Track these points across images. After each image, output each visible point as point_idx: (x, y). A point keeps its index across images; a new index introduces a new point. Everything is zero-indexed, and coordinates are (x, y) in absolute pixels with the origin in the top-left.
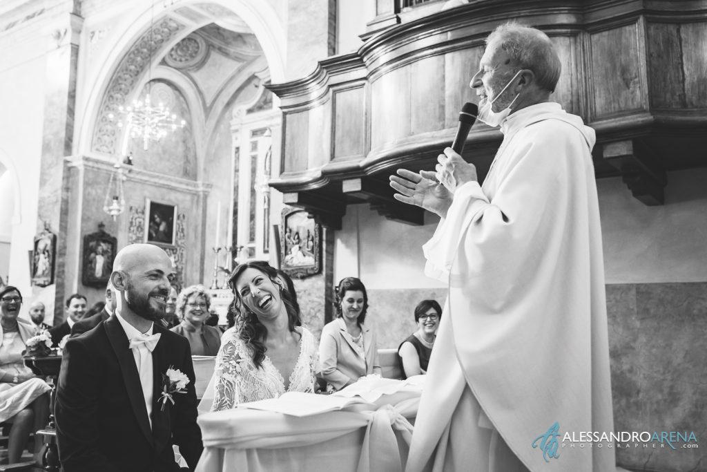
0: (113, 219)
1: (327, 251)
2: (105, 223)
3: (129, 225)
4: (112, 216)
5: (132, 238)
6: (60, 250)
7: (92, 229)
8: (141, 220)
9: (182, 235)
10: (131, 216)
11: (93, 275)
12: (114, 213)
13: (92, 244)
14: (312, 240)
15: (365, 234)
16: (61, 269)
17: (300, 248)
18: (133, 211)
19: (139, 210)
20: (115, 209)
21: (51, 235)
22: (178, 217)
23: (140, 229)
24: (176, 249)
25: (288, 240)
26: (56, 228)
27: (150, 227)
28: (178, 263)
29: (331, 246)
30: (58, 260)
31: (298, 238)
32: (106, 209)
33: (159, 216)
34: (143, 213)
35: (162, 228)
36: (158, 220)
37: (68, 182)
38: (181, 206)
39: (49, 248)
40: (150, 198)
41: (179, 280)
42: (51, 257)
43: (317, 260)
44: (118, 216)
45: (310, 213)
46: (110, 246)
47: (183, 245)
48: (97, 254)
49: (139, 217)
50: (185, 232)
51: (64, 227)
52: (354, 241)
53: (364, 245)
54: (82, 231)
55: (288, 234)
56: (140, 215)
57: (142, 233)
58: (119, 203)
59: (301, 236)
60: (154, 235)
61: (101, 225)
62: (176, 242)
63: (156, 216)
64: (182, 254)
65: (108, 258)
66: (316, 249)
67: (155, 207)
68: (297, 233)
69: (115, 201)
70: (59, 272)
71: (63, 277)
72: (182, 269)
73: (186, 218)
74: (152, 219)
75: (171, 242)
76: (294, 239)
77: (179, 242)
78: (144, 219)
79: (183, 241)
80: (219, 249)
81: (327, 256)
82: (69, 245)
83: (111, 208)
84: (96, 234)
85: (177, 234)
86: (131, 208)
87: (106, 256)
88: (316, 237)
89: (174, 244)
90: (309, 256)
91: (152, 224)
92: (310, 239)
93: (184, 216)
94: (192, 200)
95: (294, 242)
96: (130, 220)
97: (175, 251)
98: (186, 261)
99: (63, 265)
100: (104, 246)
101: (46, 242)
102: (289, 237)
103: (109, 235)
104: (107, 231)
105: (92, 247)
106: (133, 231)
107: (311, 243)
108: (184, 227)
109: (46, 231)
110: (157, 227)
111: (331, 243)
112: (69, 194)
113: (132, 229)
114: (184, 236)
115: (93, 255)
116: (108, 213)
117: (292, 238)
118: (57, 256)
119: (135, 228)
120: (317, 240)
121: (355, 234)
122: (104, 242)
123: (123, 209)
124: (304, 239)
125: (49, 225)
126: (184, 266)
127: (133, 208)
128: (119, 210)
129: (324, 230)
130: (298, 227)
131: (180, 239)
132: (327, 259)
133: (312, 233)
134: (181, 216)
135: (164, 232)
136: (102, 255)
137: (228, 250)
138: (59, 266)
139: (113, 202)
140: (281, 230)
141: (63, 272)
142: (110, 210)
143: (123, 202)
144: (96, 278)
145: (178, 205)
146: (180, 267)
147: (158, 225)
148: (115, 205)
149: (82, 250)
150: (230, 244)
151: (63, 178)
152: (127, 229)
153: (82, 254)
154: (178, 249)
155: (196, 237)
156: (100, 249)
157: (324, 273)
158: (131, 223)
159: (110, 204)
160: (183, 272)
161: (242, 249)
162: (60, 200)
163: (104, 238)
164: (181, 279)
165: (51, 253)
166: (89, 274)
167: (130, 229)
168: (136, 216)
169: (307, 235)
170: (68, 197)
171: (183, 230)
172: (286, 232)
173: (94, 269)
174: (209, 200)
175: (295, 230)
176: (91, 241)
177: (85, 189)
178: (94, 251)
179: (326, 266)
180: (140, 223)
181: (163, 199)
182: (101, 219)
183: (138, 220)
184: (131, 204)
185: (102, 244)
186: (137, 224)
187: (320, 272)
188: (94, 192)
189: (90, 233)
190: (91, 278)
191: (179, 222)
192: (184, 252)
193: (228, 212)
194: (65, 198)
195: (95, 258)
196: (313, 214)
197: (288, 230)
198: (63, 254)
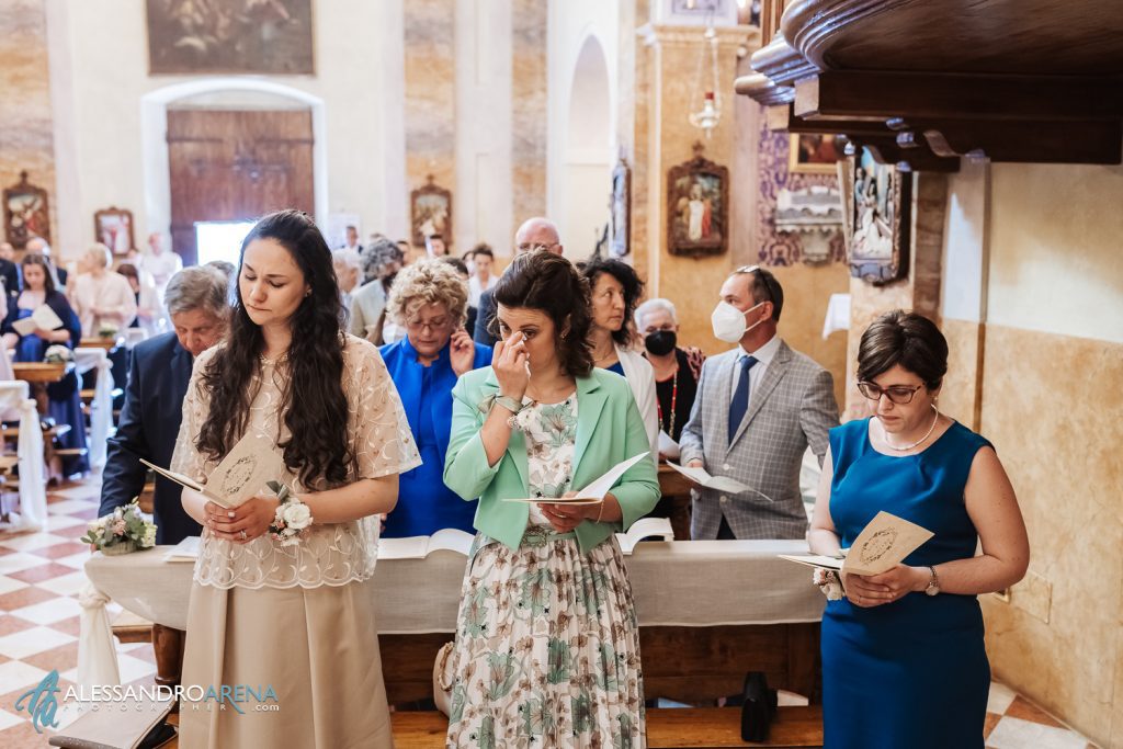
0: (705, 135)
2: (704, 142)
3: (757, 138)
4: (705, 130)
5: (766, 161)
6: (637, 196)
7: (683, 156)
10: (762, 121)
11: (684, 236)
12: (707, 124)
13: (682, 182)
16: (641, 227)
17: (875, 215)
20: (708, 117)
21: (627, 170)
23: (782, 144)
25: (858, 196)
26: (630, 157)
29: (936, 213)
30: (636, 212)
31: (876, 192)
32: (693, 118)
37: (645, 74)
39: (624, 191)
43: (899, 246)
44: (713, 130)
46: (716, 183)
48: (690, 199)
51: (641, 155)
54: (663, 161)
55: (859, 182)
57: (786, 151)
58: (714, 105)
59: (879, 187)
60: (811, 151)
61: (698, 147)
65: (713, 204)
69: (709, 102)
70: (637, 232)
71: (644, 239)
76: (868, 195)
81: (920, 238)
82: (649, 186)
83: (702, 115)
84: (687, 164)
87: (708, 201)
90: (887, 236)
92: (891, 195)
95: (868, 200)
96: (761, 128)
99: (642, 220)
100: (704, 184)
103: (712, 164)
104: (708, 156)
105: (682, 187)
106: (769, 148)
107: (890, 206)
109: (622, 164)
110: (815, 136)
111: (938, 204)
112: (648, 96)
113: (766, 144)
115: (683, 201)
116: (697, 125)
117: (864, 192)
118: (633, 204)
119: (771, 143)
121: (982, 184)
122: (705, 175)
124: (883, 196)
125: (625, 153)
128: (714, 119)
132: (921, 246)
133: (893, 182)
136: (702, 200)
138: (638, 222)
139: (704, 105)
141: (645, 231)
142: (701, 120)
144: (691, 243)
148: (709, 110)
149: (665, 195)
151: (637, 69)
152: (756, 147)
153: (665, 201)
156: (697, 189)
157: (911, 277)
158: (765, 133)
159: (701, 109)
163: (703, 170)
165: (625, 200)
166: (678, 234)
167: (761, 146)
169: (887, 186)
170: (644, 100)
172: (856, 178)
173: (687, 227)
175: (870, 173)
176: (679, 178)
177: (664, 86)
178: (685, 193)
179: (920, 261)
182: (695, 137)
185: (701, 180)
187: (902, 274)
188: (681, 87)
189: (679, 163)
190: (681, 242)
194: (641, 102)
195: (687, 206)
198: (643, 202)
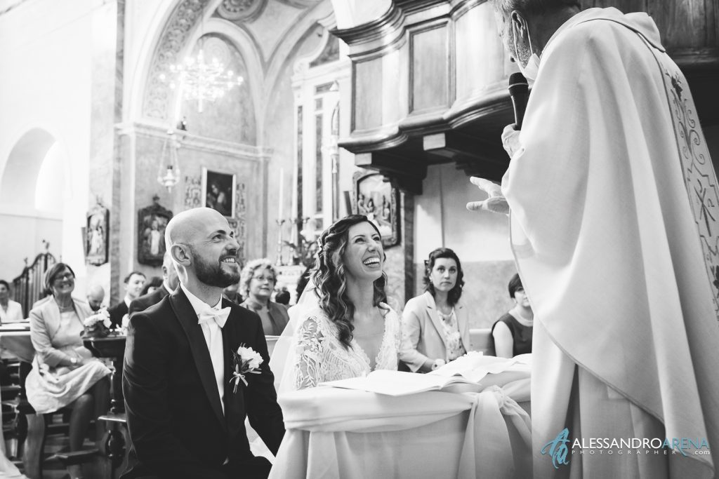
0: (168, 190)
1: (405, 219)
2: (159, 196)
3: (184, 197)
4: (167, 187)
6: (114, 226)
7: (147, 203)
8: (197, 191)
9: (242, 206)
10: (187, 187)
11: (149, 252)
12: (169, 184)
13: (147, 218)
14: (389, 207)
15: (450, 198)
16: (116, 247)
17: (375, 216)
18: (189, 182)
19: (196, 180)
20: (170, 179)
21: (104, 210)
22: (238, 187)
23: (196, 201)
24: (236, 223)
25: (360, 207)
26: (108, 203)
27: (208, 199)
28: (238, 238)
29: (410, 214)
30: (112, 237)
31: (373, 205)
32: (160, 179)
33: (216, 187)
34: (200, 183)
35: (221, 199)
36: (215, 190)
37: (119, 152)
38: (240, 175)
39: (103, 223)
40: (206, 166)
41: (240, 256)
42: (105, 234)
43: (395, 229)
44: (173, 188)
45: (385, 176)
47: (243, 218)
48: (152, 229)
49: (195, 188)
50: (245, 202)
51: (117, 201)
52: (437, 207)
53: (448, 211)
54: (136, 205)
55: (360, 201)
56: (197, 186)
58: (174, 173)
59: (376, 203)
61: (156, 198)
62: (236, 215)
63: (213, 186)
64: (242, 228)
66: (393, 217)
67: (212, 176)
68: (371, 200)
69: (170, 170)
70: (113, 250)
71: (118, 254)
72: (243, 244)
73: (246, 188)
74: (209, 190)
75: (230, 215)
76: (368, 206)
77: (240, 215)
78: (200, 190)
79: (243, 213)
80: (283, 221)
81: (406, 225)
82: (122, 220)
83: (166, 178)
84: (151, 207)
85: (236, 206)
86: (187, 178)
87: (162, 231)
88: (393, 203)
89: (233, 216)
90: (386, 225)
91: (209, 195)
92: (386, 205)
93: (243, 186)
94: (252, 168)
95: (368, 210)
96: (186, 191)
97: (235, 225)
98: (248, 235)
99: (117, 242)
100: (159, 220)
101: (98, 218)
102: (362, 205)
103: (164, 209)
104: (162, 203)
105: (147, 221)
106: (190, 203)
107: (387, 211)
108: (245, 198)
109: (98, 206)
110: (214, 199)
111: (410, 210)
112: (121, 165)
113: (188, 201)
114: (244, 208)
115: (148, 230)
116: (162, 184)
117: (365, 206)
118: (111, 232)
119: (192, 200)
120: (394, 207)
121: (438, 199)
122: (160, 215)
123: (178, 179)
124: (379, 206)
125: (101, 199)
126: (245, 241)
127: (189, 178)
128: (174, 181)
129: (402, 195)
130: (372, 193)
131: (240, 211)
132: (406, 229)
133: (389, 199)
134: (241, 186)
135: (223, 204)
136: (158, 230)
137: (293, 222)
138: (114, 243)
139: (167, 173)
140: (353, 197)
141: (118, 249)
142: (165, 181)
143: (178, 171)
144: (152, 256)
145: (236, 174)
146: (241, 242)
147: (216, 196)
148: (170, 175)
149: (137, 225)
150: (294, 215)
151: (114, 148)
152: (183, 201)
153: (137, 230)
154: (238, 222)
155: (257, 209)
156: (155, 224)
157: (403, 244)
158: (187, 194)
159: (164, 174)
160: (245, 247)
161: (309, 221)
162: (112, 171)
163: (159, 212)
164: (243, 255)
165: (104, 230)
167: (186, 202)
168: (192, 186)
169: (382, 201)
170: (119, 168)
171: (243, 200)
172: (358, 199)
173: (150, 246)
174: (270, 168)
175: (368, 196)
176: (146, 215)
177: (137, 158)
178: (148, 225)
179: (406, 236)
180: (197, 194)
181: (220, 168)
182: (156, 191)
183: (194, 191)
184: (186, 173)
185: (157, 218)
186: (194, 196)
187: (398, 243)
188: (146, 162)
189: (144, 206)
190: (147, 255)
191: (238, 192)
192: (245, 226)
193: (291, 180)
194: (117, 169)
195: (150, 233)
196: (390, 176)
197: (360, 197)
198: (117, 231)
